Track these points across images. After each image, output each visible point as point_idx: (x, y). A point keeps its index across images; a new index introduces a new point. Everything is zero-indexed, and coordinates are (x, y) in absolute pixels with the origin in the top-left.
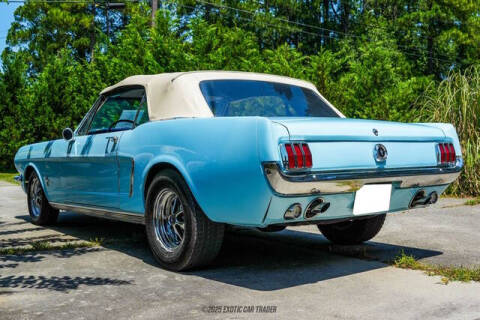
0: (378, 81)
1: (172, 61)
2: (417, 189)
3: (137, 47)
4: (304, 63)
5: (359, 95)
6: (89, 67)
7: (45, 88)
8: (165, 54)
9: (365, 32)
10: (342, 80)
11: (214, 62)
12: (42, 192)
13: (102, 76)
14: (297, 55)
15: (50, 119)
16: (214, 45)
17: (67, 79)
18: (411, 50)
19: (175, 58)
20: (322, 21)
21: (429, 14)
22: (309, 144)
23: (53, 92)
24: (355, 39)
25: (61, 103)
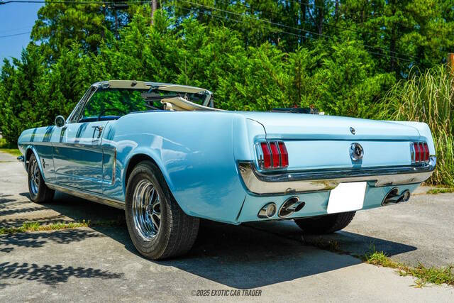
0: (350, 77)
1: (168, 55)
2: (391, 187)
3: (137, 42)
4: (283, 59)
5: (332, 90)
6: (96, 59)
7: (57, 77)
8: (161, 49)
9: (337, 34)
10: (316, 75)
11: (203, 56)
12: (39, 174)
13: (106, 67)
14: (277, 51)
15: (62, 104)
16: (204, 42)
17: (76, 70)
18: (376, 50)
19: (170, 52)
20: (299, 23)
21: (392, 19)
22: (285, 142)
23: (65, 80)
24: (327, 39)
25: (72, 90)
